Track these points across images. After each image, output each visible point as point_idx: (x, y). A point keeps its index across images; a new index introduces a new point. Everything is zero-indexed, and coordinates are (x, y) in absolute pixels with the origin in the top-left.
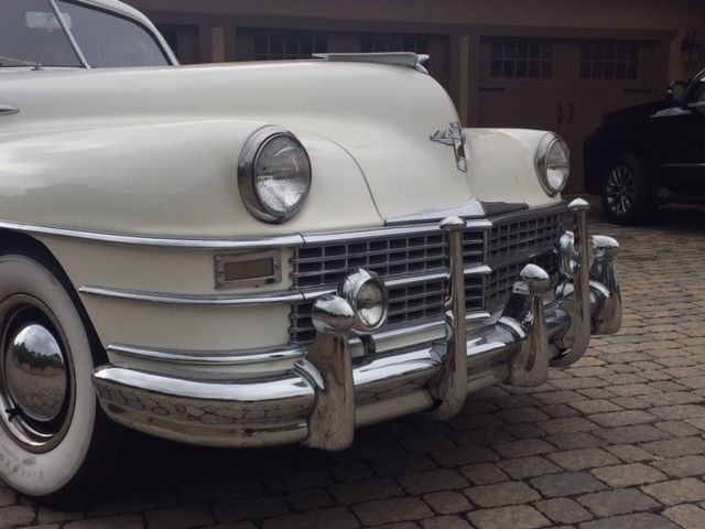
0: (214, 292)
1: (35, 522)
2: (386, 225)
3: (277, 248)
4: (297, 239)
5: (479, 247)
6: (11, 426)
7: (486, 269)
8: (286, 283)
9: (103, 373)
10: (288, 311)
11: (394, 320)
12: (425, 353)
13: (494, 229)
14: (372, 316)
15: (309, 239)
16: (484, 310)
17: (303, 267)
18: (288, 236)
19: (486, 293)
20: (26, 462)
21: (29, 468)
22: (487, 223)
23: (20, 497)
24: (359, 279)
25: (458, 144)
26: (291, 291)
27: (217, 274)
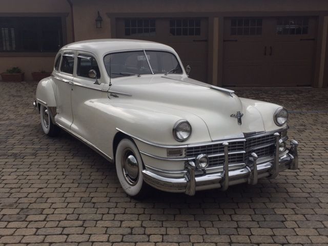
0: (166, 157)
1: (130, 202)
2: (212, 141)
3: (182, 148)
4: (186, 146)
5: (243, 146)
6: (127, 178)
7: (244, 152)
8: (184, 156)
9: (144, 171)
10: (184, 162)
11: (210, 165)
12: (219, 174)
13: (246, 142)
14: (203, 165)
15: (189, 146)
16: (244, 163)
17: (188, 152)
18: (184, 146)
19: (244, 158)
20: (129, 187)
21: (130, 189)
22: (245, 140)
23: (128, 195)
24: (201, 156)
25: (239, 118)
26: (185, 158)
27: (167, 153)
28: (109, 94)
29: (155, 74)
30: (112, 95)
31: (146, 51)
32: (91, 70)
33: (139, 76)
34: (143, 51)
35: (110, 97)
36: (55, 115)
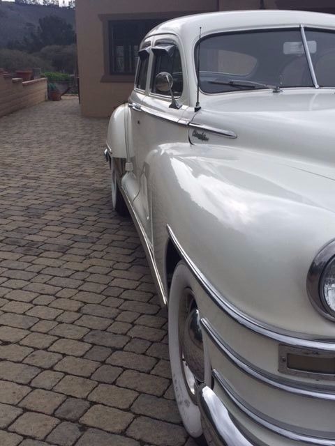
27: (280, 359)
28: (192, 131)
29: (321, 86)
30: (196, 135)
31: (306, 29)
32: (163, 73)
33: (276, 91)
34: (299, 29)
35: (193, 138)
36: (123, 174)
